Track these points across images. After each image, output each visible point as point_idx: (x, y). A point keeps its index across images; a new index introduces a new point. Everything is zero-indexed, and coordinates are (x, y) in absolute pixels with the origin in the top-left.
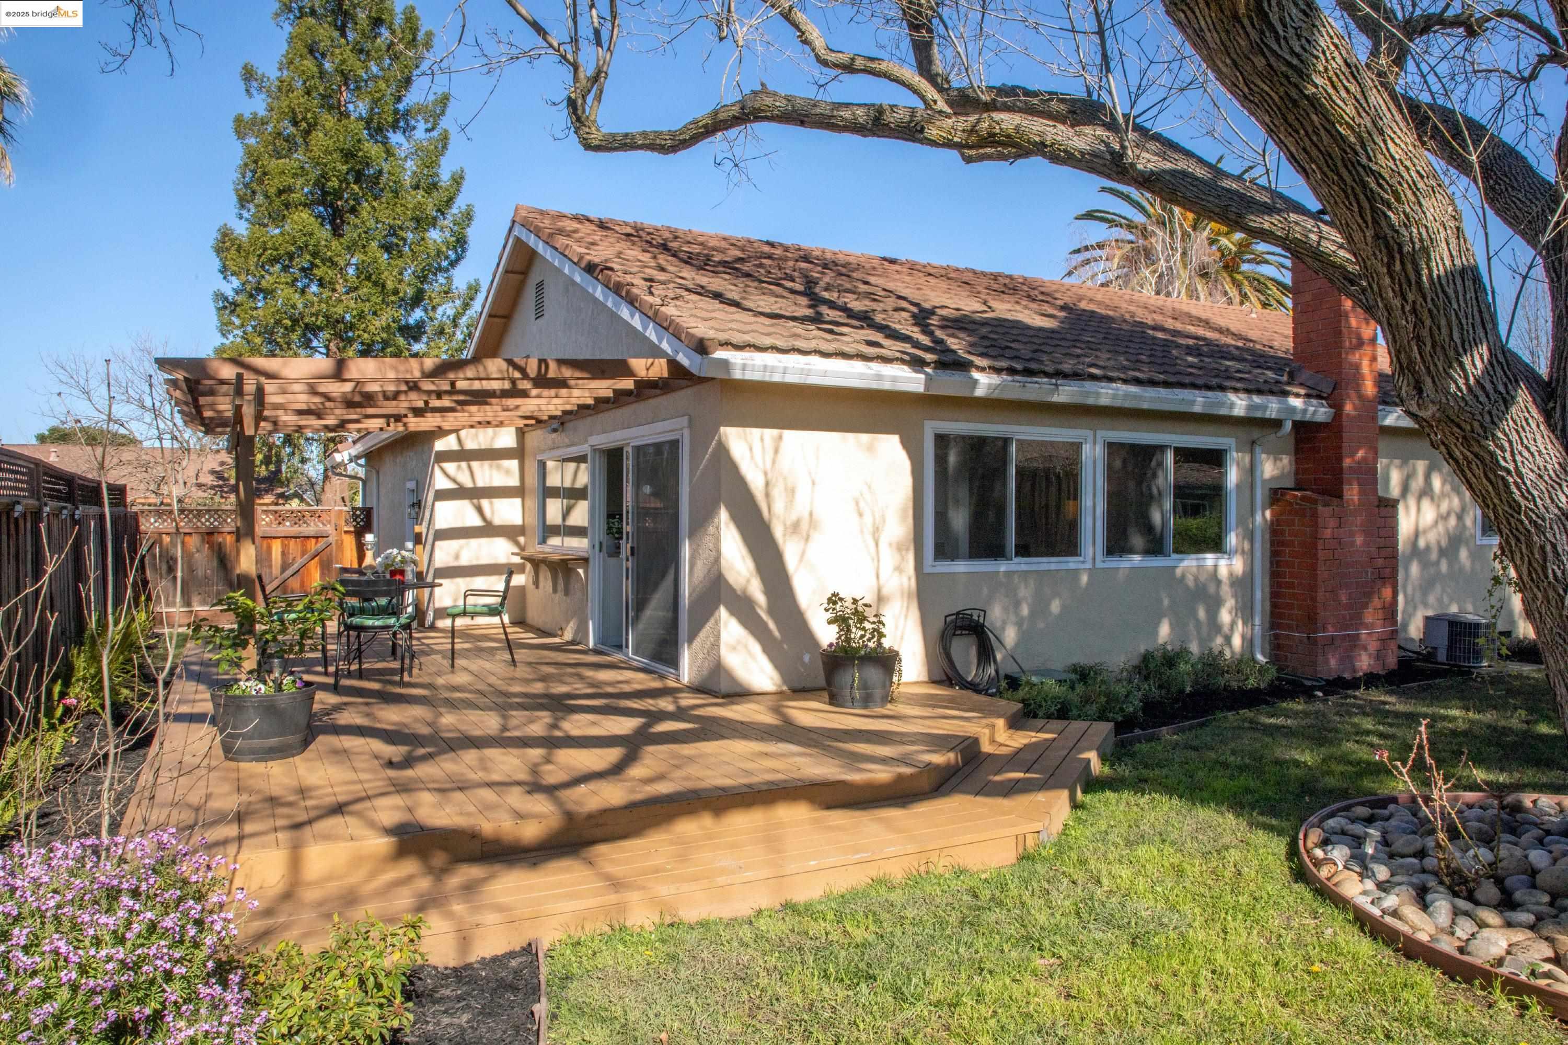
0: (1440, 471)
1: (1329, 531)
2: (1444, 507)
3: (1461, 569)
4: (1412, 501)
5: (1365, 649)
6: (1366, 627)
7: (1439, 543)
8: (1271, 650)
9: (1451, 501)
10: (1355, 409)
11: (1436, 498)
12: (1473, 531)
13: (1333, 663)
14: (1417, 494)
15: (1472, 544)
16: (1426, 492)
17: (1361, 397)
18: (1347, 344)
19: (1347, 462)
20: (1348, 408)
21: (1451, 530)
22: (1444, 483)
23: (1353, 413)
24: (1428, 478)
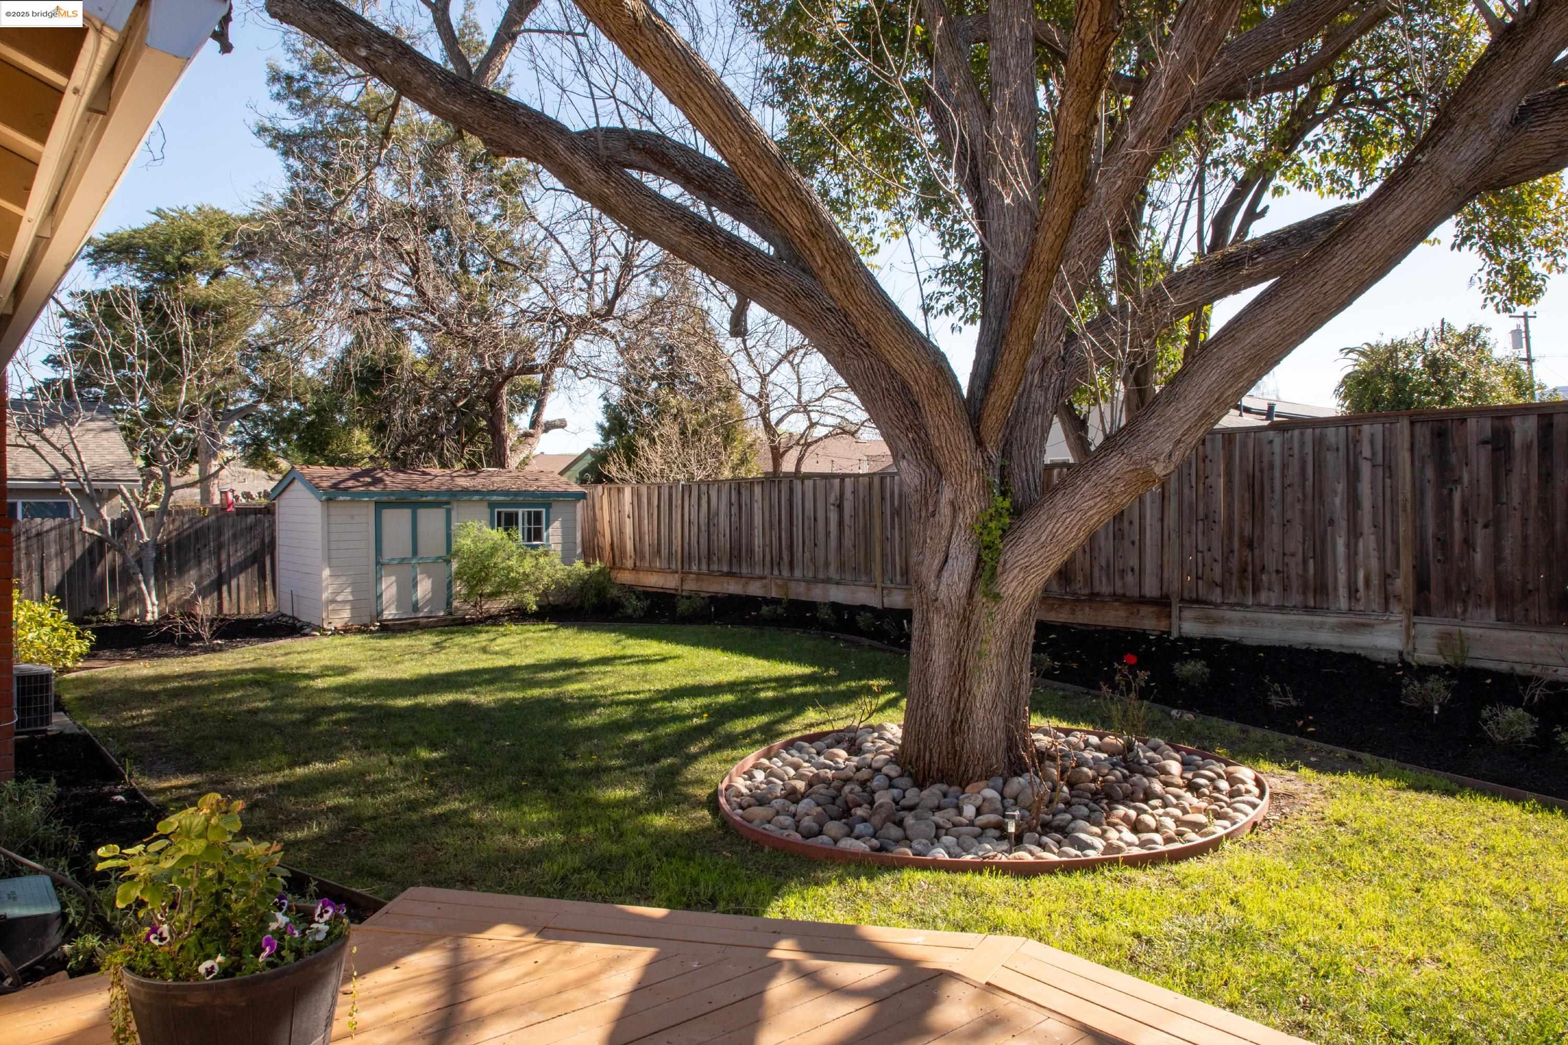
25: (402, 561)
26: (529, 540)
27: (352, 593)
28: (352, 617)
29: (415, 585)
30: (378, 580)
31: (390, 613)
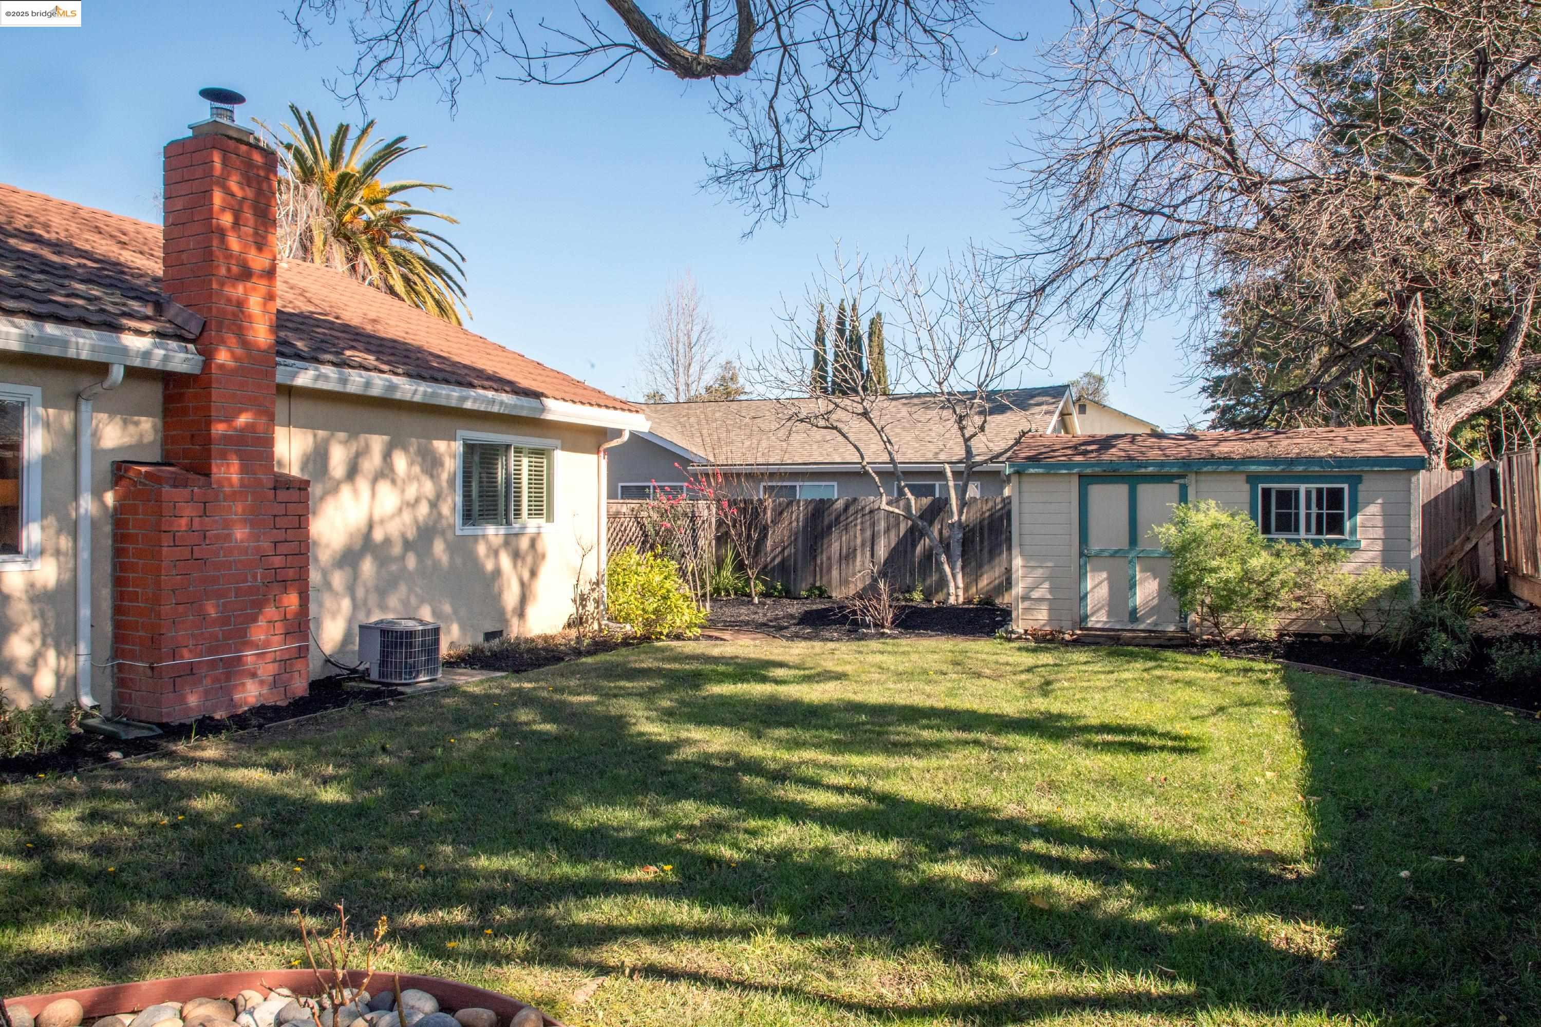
0: (405, 449)
1: (184, 522)
2: (412, 492)
3: (436, 564)
4: (363, 485)
5: (254, 675)
6: (254, 645)
7: (403, 536)
8: (115, 687)
9: (420, 485)
10: (235, 358)
11: (399, 482)
12: (451, 521)
13: (193, 700)
14: (371, 477)
15: (450, 536)
16: (386, 472)
17: (245, 344)
18: (223, 271)
19: (219, 429)
20: (223, 357)
21: (421, 519)
22: (411, 464)
23: (231, 363)
24: (387, 456)
25: (1115, 554)
26: (1319, 531)
27: (1051, 590)
28: (1050, 620)
29: (1133, 586)
30: (1082, 576)
31: (1098, 620)
